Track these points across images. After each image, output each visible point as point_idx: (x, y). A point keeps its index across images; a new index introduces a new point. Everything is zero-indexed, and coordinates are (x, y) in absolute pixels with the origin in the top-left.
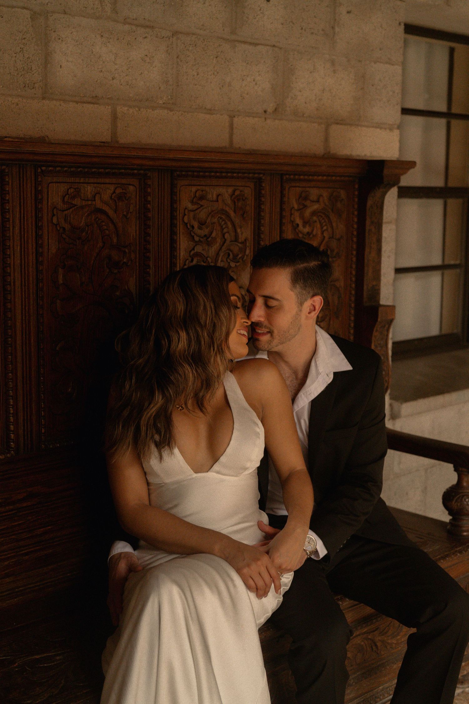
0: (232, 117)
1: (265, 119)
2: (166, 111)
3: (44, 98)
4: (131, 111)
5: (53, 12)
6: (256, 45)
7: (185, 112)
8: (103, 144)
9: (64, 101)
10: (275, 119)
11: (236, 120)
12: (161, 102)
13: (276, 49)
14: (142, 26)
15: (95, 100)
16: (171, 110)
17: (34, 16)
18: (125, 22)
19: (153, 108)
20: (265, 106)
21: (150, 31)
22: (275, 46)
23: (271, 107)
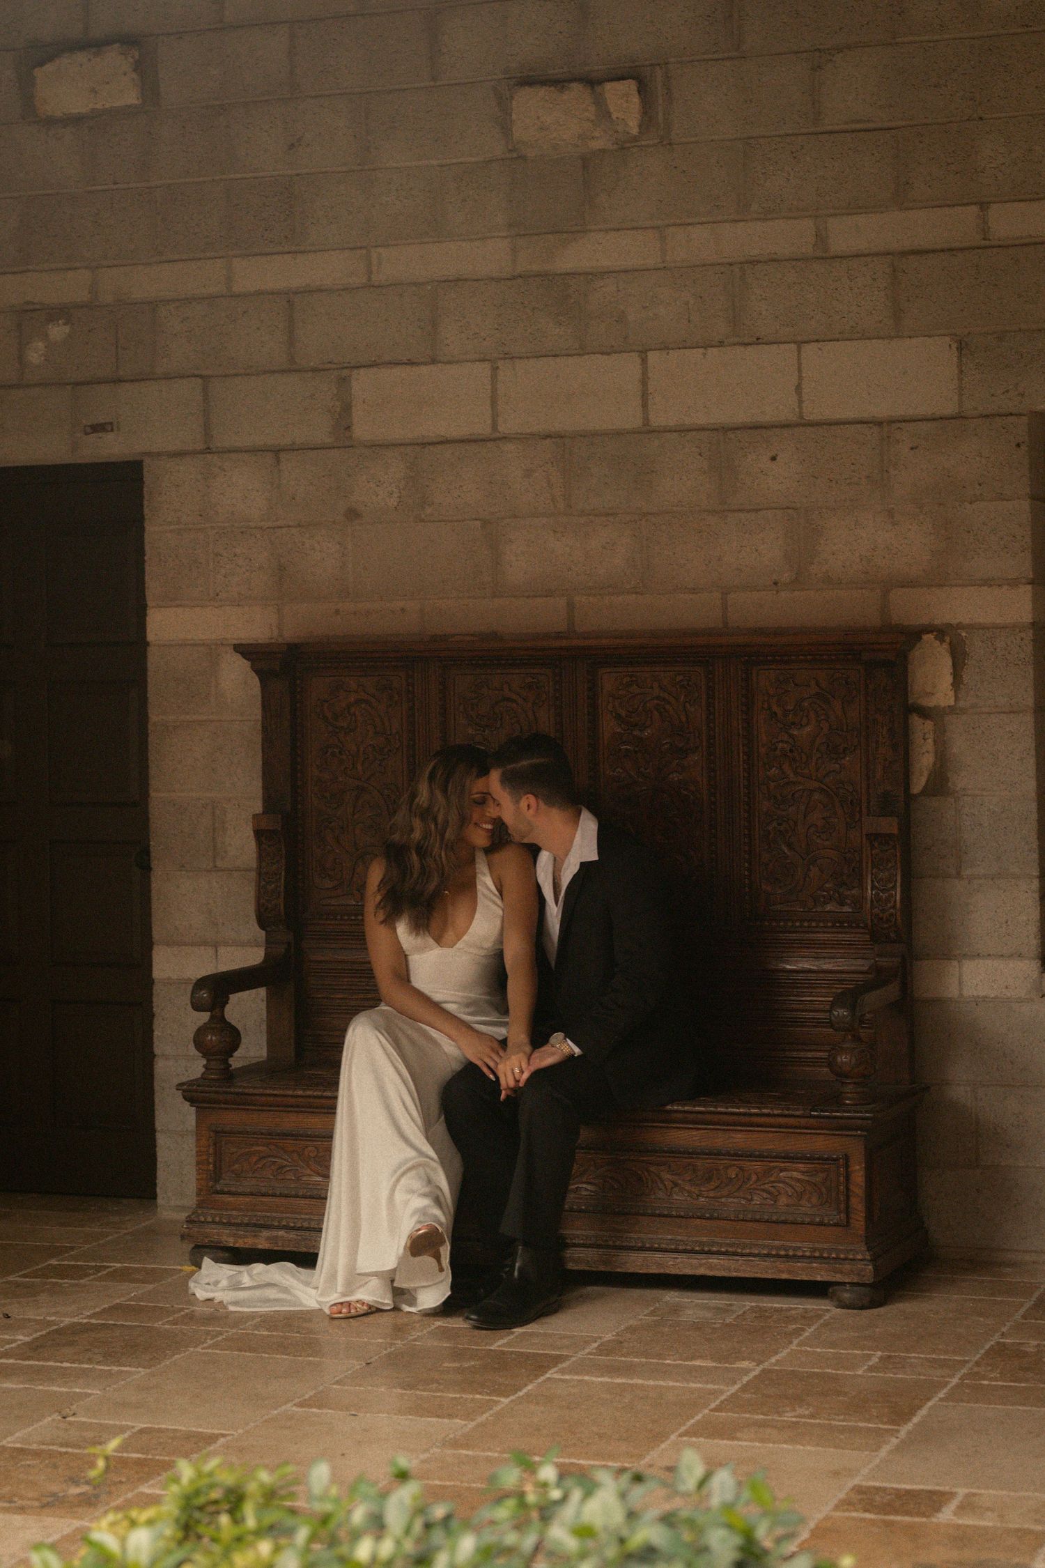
0: (725, 595)
1: (777, 592)
3: (494, 597)
4: (591, 599)
5: (504, 518)
6: (757, 510)
7: (659, 594)
8: (559, 636)
9: (515, 597)
10: (793, 590)
11: (730, 596)
12: (627, 587)
13: (790, 511)
14: (601, 515)
15: (549, 594)
16: (640, 594)
17: (485, 523)
18: (583, 513)
19: (619, 594)
20: (775, 577)
21: (611, 519)
22: (788, 508)
23: (786, 577)
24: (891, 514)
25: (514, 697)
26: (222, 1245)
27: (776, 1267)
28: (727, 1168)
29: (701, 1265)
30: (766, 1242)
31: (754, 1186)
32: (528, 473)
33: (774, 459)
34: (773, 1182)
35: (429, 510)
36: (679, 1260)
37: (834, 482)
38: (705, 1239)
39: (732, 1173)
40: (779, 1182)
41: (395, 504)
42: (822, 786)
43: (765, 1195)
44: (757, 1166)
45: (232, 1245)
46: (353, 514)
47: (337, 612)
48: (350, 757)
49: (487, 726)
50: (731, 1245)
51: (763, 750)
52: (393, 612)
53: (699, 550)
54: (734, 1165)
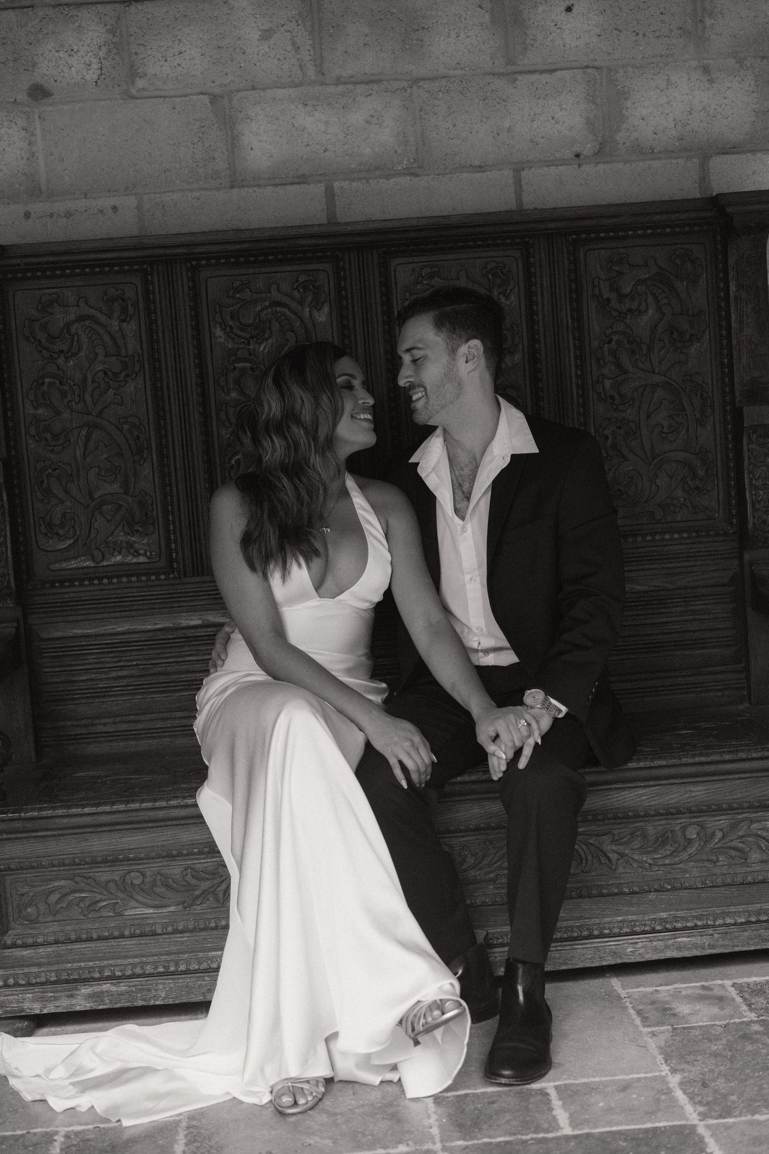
0: (517, 172)
1: (579, 166)
2: (408, 178)
3: (232, 187)
4: (354, 184)
5: (238, 91)
6: (553, 71)
7: (438, 175)
9: (259, 186)
10: (598, 163)
11: (524, 174)
12: (400, 168)
13: (590, 70)
14: (362, 83)
15: (302, 180)
16: (416, 175)
17: (214, 99)
18: (339, 81)
19: (388, 177)
20: (577, 148)
21: (375, 87)
22: (587, 67)
23: (588, 148)
24: (706, 70)
25: (285, 300)
26: (23, 1014)
27: (760, 935)
28: (684, 829)
29: (667, 947)
30: (740, 908)
31: (719, 845)
32: (266, 35)
33: (569, 9)
34: (743, 836)
35: (140, 83)
36: (640, 945)
37: (641, 35)
38: (664, 915)
39: (692, 833)
40: (749, 836)
41: (96, 77)
42: (667, 379)
43: (733, 853)
44: (723, 821)
45: (38, 1012)
46: (39, 93)
47: (27, 215)
48: (75, 388)
49: (252, 337)
50: (700, 918)
51: (595, 344)
52: (101, 211)
53: (484, 120)
54: (694, 823)
